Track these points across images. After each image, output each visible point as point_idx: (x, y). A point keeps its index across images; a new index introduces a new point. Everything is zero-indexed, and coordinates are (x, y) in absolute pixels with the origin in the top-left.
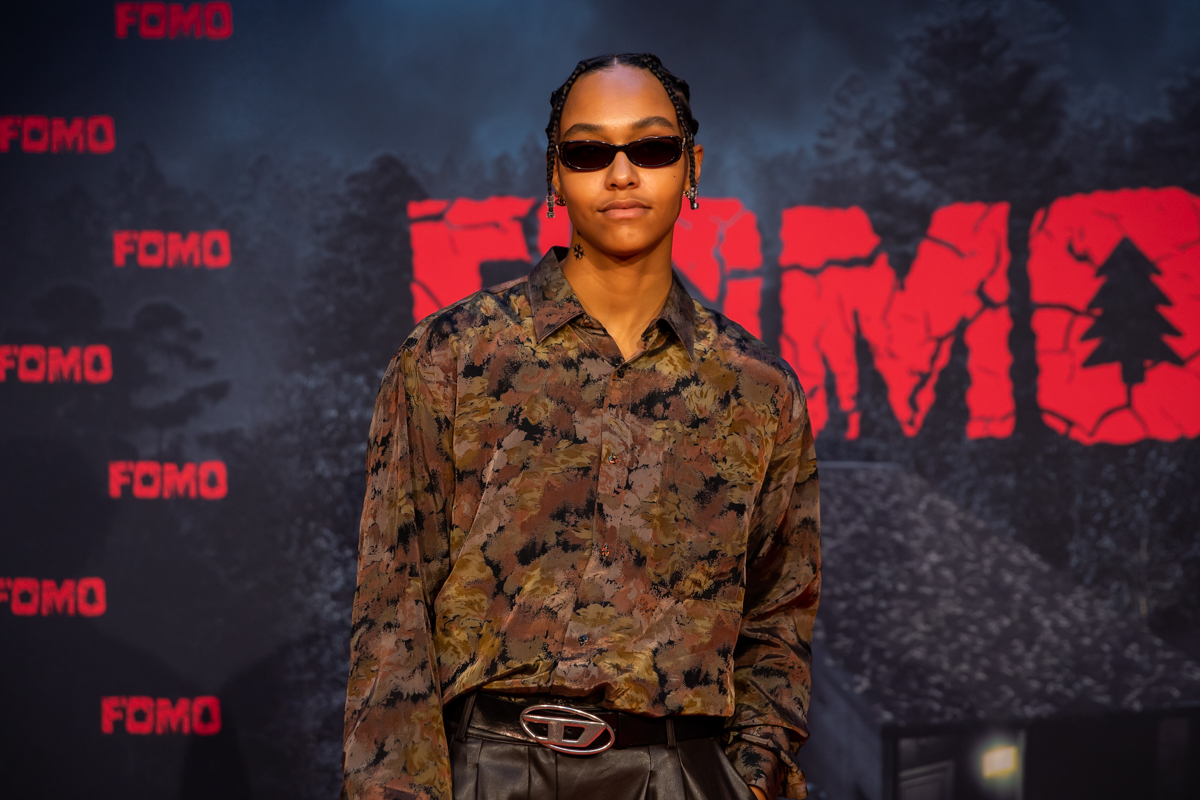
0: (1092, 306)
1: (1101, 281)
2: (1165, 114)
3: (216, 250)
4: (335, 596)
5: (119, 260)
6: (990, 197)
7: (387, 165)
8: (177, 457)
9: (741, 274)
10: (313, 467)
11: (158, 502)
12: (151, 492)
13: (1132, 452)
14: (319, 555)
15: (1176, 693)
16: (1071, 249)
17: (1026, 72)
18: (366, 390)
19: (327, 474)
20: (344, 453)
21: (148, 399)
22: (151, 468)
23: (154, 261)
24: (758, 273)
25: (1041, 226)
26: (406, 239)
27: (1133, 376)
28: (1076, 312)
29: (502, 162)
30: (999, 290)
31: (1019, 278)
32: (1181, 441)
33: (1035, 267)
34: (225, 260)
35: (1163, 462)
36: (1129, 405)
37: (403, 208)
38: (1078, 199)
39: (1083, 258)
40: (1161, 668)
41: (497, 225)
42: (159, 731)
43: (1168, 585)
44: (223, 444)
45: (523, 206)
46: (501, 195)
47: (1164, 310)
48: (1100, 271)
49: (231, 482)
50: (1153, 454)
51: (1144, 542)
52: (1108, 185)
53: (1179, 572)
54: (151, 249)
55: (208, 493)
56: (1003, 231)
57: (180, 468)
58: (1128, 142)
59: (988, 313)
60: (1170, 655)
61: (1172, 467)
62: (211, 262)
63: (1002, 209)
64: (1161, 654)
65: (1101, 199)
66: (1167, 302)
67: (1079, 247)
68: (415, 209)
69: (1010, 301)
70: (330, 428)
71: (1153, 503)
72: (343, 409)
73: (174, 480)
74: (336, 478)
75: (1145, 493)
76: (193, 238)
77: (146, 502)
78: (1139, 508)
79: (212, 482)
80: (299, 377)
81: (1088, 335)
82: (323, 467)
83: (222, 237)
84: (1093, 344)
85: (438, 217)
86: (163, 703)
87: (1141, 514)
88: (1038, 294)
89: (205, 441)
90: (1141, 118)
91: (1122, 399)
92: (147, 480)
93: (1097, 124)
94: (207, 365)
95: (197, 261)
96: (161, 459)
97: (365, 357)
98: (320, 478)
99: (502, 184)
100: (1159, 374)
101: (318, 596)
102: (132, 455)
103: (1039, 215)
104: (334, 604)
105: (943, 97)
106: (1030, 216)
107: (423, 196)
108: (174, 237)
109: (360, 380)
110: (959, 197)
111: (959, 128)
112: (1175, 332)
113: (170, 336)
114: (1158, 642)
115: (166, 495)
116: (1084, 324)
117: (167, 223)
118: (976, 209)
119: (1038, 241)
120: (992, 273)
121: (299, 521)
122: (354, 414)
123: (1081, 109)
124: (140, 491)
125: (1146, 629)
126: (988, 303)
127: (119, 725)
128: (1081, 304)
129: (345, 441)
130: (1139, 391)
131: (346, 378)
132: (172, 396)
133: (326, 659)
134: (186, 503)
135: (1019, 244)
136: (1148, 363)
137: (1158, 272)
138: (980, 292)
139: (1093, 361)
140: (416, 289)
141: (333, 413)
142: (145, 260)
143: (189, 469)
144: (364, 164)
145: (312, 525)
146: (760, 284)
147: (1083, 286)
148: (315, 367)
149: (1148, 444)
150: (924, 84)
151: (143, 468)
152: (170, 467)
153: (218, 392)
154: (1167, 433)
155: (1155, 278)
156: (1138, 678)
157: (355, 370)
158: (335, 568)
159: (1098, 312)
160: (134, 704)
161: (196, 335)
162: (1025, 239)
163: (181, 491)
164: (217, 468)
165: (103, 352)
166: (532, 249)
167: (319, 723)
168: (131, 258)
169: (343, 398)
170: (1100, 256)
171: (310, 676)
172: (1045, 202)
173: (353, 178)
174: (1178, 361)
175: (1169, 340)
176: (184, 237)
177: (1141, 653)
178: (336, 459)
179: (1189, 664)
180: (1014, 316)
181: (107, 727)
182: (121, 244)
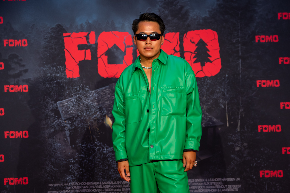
0: (195, 52)
1: (197, 47)
2: (208, 16)
3: (24, 43)
4: (51, 111)
5: (5, 45)
6: (176, 31)
7: (59, 26)
8: (18, 84)
9: (129, 46)
10: (46, 86)
11: (15, 93)
12: (13, 91)
13: (203, 79)
14: (47, 103)
15: (211, 123)
16: (191, 41)
17: (182, 7)
18: (56, 70)
19: (48, 87)
20: (52, 83)
21: (12, 73)
22: (13, 86)
23: (12, 45)
24: (132, 46)
25: (185, 37)
26: (63, 40)
27: (203, 65)
28: (192, 53)
29: (81, 25)
30: (178, 49)
31: (181, 47)
32: (211, 77)
33: (184, 44)
34: (26, 45)
35: (208, 80)
36: (202, 70)
37: (63, 35)
38: (192, 31)
39: (193, 43)
40: (208, 119)
41: (81, 38)
42: (16, 138)
43: (209, 104)
44: (27, 81)
45: (86, 34)
46: (82, 32)
47: (208, 52)
48: (196, 45)
49: (29, 89)
50: (206, 79)
51: (205, 96)
52: (198, 29)
53: (211, 101)
54: (11, 43)
55: (24, 91)
56: (178, 38)
57: (19, 86)
58: (201, 20)
59: (176, 53)
60: (210, 116)
61: (210, 82)
62: (23, 45)
63: (178, 33)
64: (208, 116)
65: (196, 31)
66: (209, 51)
67: (192, 41)
68: (64, 35)
69: (180, 51)
70: (49, 78)
71: (207, 88)
72: (51, 74)
73: (18, 89)
74: (50, 87)
75: (205, 87)
76: (20, 40)
77: (12, 93)
78: (204, 89)
79: (25, 89)
80: (42, 68)
81: (194, 57)
82: (47, 85)
83: (26, 41)
84: (195, 59)
85: (69, 36)
86: (17, 132)
87: (204, 91)
88: (185, 50)
89: (23, 81)
90: (203, 16)
91: (201, 69)
92: (12, 89)
93: (195, 17)
94: (24, 66)
95: (21, 45)
96: (15, 84)
97: (55, 64)
98: (47, 87)
99: (82, 30)
100: (208, 64)
101: (47, 111)
102: (9, 84)
103: (185, 34)
104: (50, 112)
105: (167, 12)
106: (183, 35)
107: (66, 32)
108: (16, 40)
109: (54, 68)
110: (170, 31)
111: (170, 18)
112: (210, 56)
113: (16, 60)
114: (208, 114)
115: (16, 91)
116: (193, 55)
117: (14, 38)
118: (174, 33)
119: (185, 40)
120: (176, 46)
121: (43, 96)
122: (53, 75)
123: (193, 14)
124: (11, 91)
125: (205, 112)
126: (176, 52)
127: (8, 137)
128: (193, 52)
129: (51, 80)
130: (203, 67)
131: (52, 68)
132: (17, 72)
133: (49, 123)
134: (20, 93)
135: (181, 40)
136: (205, 62)
137: (207, 45)
138: (174, 49)
139: (195, 62)
140: (65, 50)
141: (49, 75)
142: (10, 45)
143: (21, 86)
144: (54, 26)
145: (46, 97)
146: (133, 48)
147: (193, 48)
148: (45, 66)
149: (206, 77)
150: (163, 10)
151: (11, 86)
152: (16, 86)
153: (26, 71)
154: (209, 75)
155: (206, 46)
156: (204, 121)
157: (53, 66)
158: (50, 105)
159: (196, 53)
160: (11, 132)
161: (21, 60)
162: (183, 39)
163: (19, 91)
164: (26, 86)
165: (2, 63)
166: (88, 42)
167: (48, 135)
168: (7, 45)
169: (51, 72)
170: (196, 43)
171: (47, 126)
172: (186, 32)
173: (52, 29)
174: (211, 62)
175: (209, 58)
176: (18, 41)
177: (204, 116)
178: (50, 84)
179: (213, 118)
180: (180, 54)
181: (6, 137)
182: (5, 42)
